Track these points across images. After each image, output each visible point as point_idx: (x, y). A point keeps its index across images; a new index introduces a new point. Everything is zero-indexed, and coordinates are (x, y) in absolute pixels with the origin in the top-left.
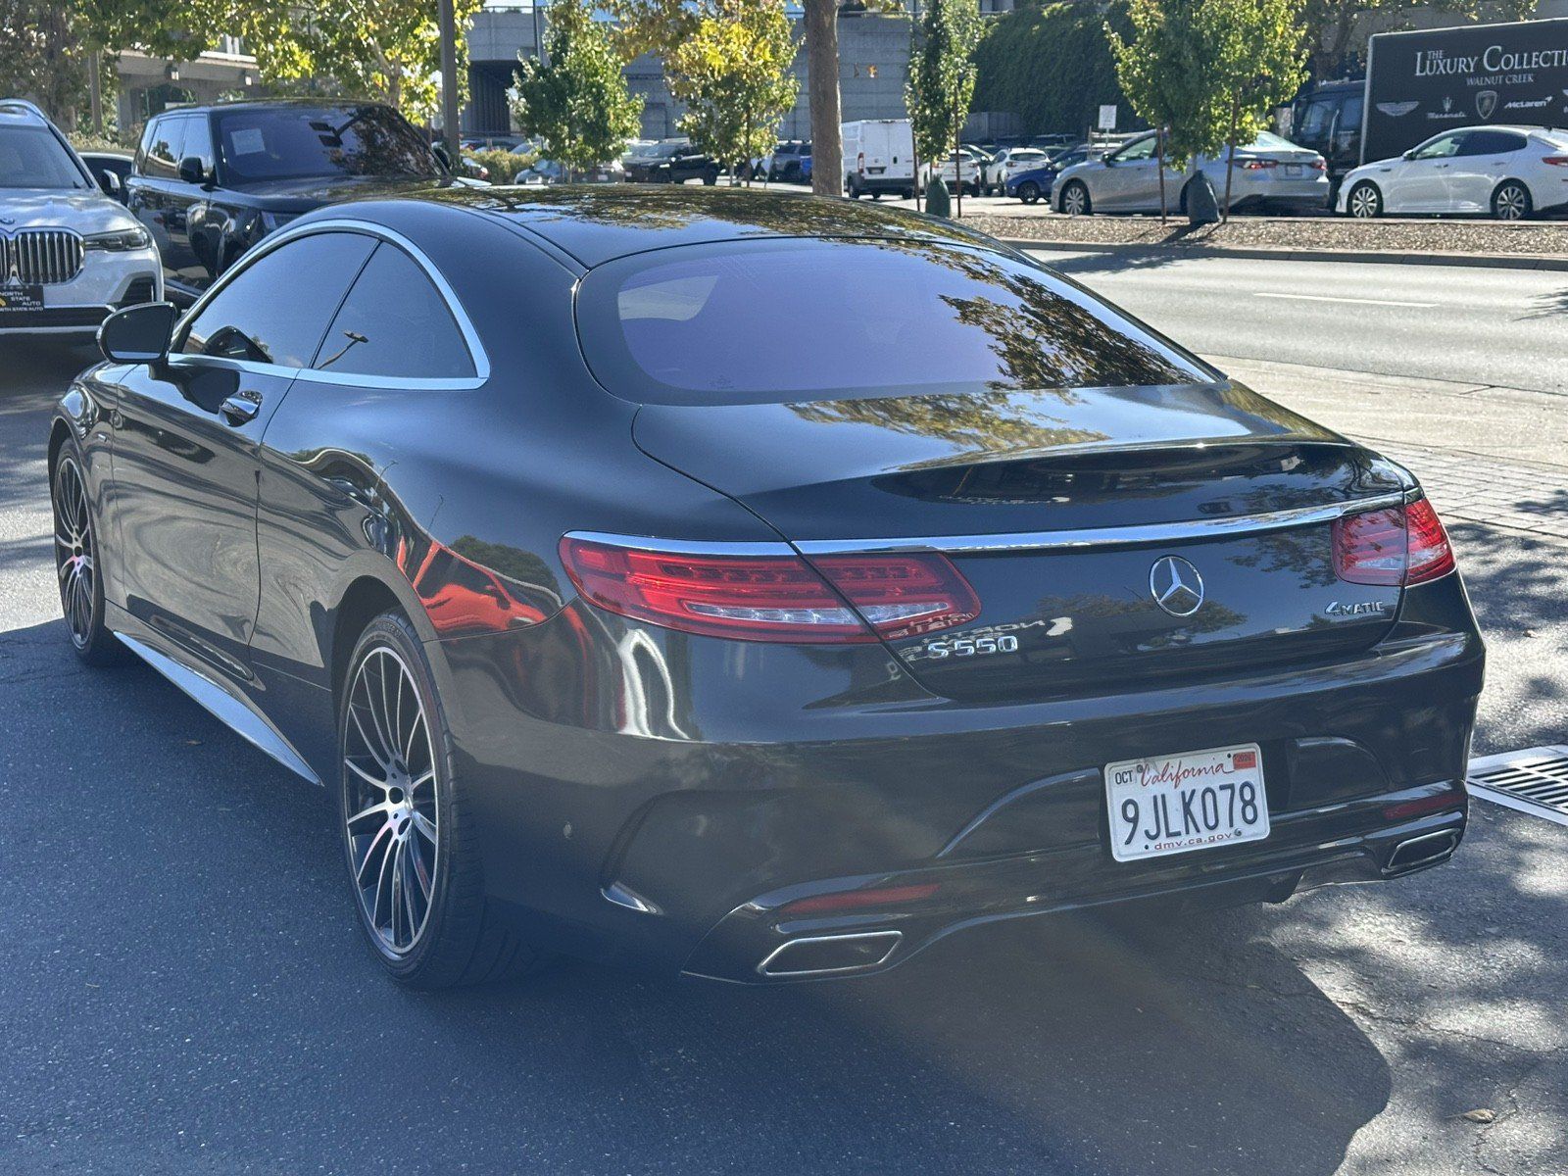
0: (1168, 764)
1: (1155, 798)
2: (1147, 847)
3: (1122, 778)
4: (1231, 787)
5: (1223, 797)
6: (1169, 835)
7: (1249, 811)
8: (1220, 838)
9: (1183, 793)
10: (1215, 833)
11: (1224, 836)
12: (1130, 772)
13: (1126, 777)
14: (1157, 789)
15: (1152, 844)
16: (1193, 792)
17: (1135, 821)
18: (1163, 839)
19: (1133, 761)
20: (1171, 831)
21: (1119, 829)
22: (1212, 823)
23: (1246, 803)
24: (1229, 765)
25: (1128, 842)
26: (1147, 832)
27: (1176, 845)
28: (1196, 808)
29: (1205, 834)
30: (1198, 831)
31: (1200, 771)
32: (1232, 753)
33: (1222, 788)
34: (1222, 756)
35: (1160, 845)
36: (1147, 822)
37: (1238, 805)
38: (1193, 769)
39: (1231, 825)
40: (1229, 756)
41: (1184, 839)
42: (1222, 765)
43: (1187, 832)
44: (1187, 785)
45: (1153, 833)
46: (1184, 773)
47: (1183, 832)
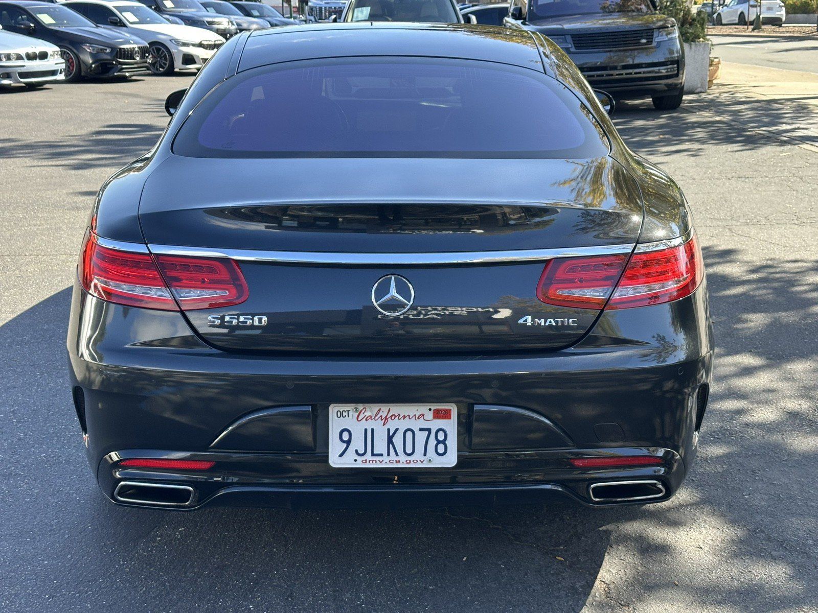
0: (380, 410)
1: (366, 430)
2: (356, 460)
3: (342, 414)
4: (429, 430)
5: (421, 437)
6: (373, 455)
7: (441, 448)
8: (416, 461)
9: (389, 430)
10: (412, 458)
11: (418, 461)
12: (348, 411)
13: (344, 414)
14: (369, 425)
15: (360, 459)
16: (397, 430)
17: (348, 443)
18: (368, 456)
19: (353, 404)
20: (375, 453)
21: (335, 446)
22: (409, 451)
23: (439, 442)
24: (429, 415)
25: (341, 455)
26: (356, 451)
27: (378, 462)
28: (398, 440)
29: (403, 458)
30: (397, 455)
31: (404, 417)
32: (433, 408)
33: (421, 430)
34: (425, 409)
35: (366, 460)
36: (358, 443)
37: (432, 442)
38: (399, 415)
39: (425, 455)
40: (430, 410)
41: (385, 458)
42: (423, 415)
43: (389, 454)
44: (392, 425)
45: (361, 452)
46: (391, 416)
47: (385, 453)
